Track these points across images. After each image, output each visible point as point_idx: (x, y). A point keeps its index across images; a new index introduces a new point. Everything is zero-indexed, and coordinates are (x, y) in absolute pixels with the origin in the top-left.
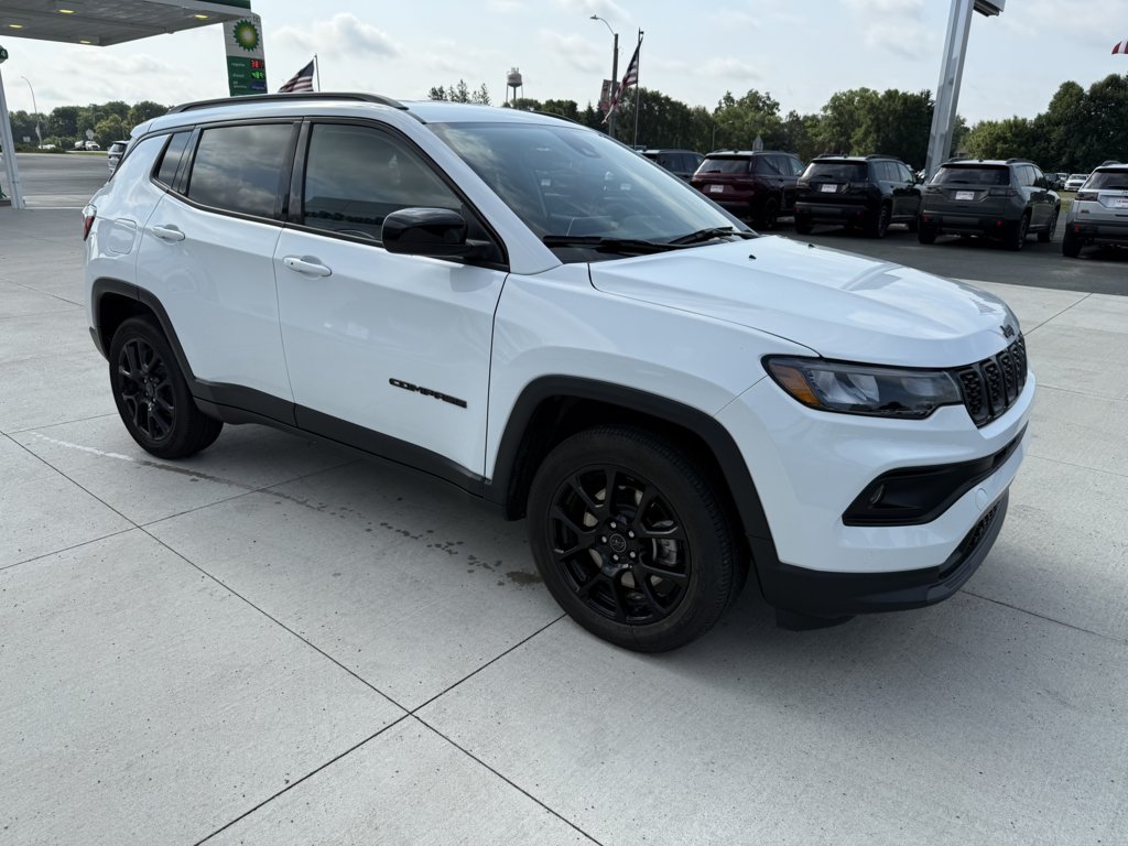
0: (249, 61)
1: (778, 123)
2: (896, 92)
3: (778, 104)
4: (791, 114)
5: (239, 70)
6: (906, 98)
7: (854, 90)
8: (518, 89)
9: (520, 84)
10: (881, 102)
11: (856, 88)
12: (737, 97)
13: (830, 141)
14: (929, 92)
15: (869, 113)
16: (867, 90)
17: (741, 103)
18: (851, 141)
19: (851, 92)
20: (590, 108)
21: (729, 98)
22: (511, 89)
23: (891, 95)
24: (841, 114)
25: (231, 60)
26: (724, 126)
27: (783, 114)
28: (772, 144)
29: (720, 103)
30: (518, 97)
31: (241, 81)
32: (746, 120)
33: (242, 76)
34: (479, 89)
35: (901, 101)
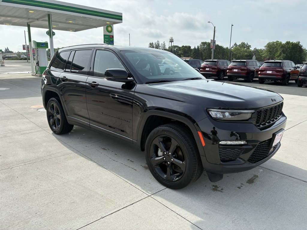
0: (110, 36)
1: (251, 52)
2: (290, 42)
3: (250, 46)
4: (255, 49)
5: (107, 38)
6: (293, 44)
7: (274, 42)
8: (172, 43)
9: (173, 42)
10: (285, 45)
11: (275, 41)
12: (238, 44)
13: (267, 56)
14: (299, 42)
15: (281, 48)
16: (278, 42)
17: (239, 46)
18: (275, 56)
19: (273, 42)
20: (195, 48)
21: (235, 44)
22: (170, 43)
23: (288, 43)
24: (270, 48)
25: (105, 35)
26: (235, 52)
27: (252, 49)
28: (249, 57)
29: (233, 46)
30: (172, 45)
31: (107, 41)
32: (241, 51)
33: (107, 40)
34: (163, 43)
35: (291, 44)
